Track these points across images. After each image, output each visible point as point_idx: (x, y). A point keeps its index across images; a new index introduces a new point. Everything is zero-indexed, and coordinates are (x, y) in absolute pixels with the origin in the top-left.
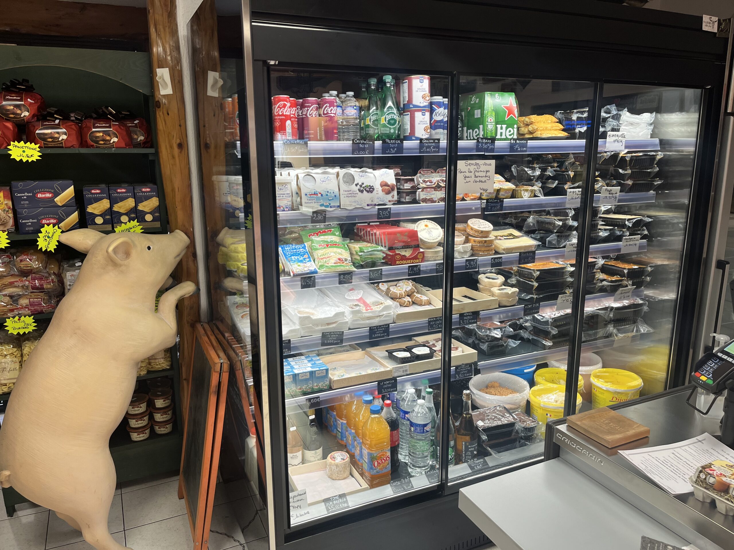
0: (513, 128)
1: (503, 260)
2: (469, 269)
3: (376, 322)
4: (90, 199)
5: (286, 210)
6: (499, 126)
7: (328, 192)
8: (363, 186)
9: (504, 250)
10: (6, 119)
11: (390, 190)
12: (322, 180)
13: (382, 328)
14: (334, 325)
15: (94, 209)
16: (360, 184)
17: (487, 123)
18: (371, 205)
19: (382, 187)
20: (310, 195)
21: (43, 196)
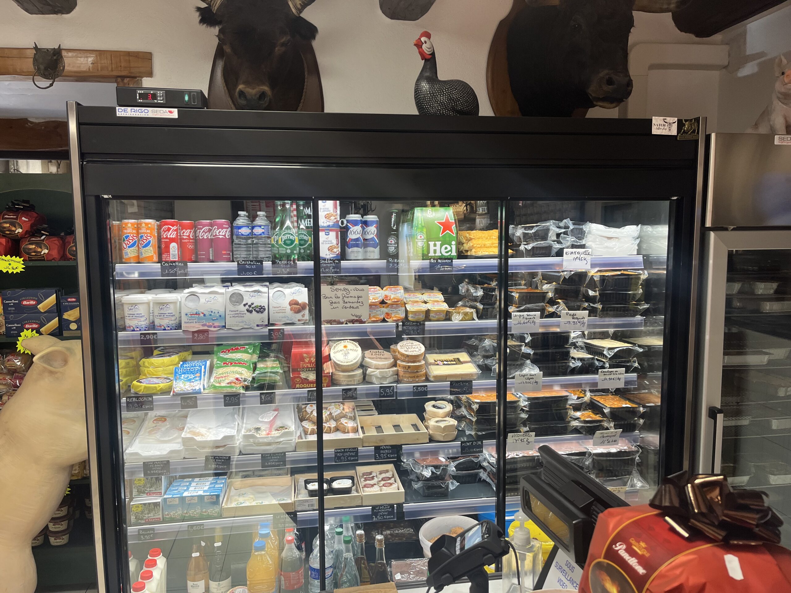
0: (450, 245)
1: (428, 389)
2: (384, 396)
3: (271, 449)
4: (66, 306)
5: (167, 329)
6: (431, 244)
7: (212, 312)
8: (252, 306)
9: (435, 377)
10: (3, 236)
11: (300, 309)
12: (207, 300)
13: (277, 456)
14: (221, 449)
15: (69, 316)
16: (249, 304)
17: (417, 240)
18: (262, 325)
19: (290, 306)
20: (191, 315)
21: (28, 303)
